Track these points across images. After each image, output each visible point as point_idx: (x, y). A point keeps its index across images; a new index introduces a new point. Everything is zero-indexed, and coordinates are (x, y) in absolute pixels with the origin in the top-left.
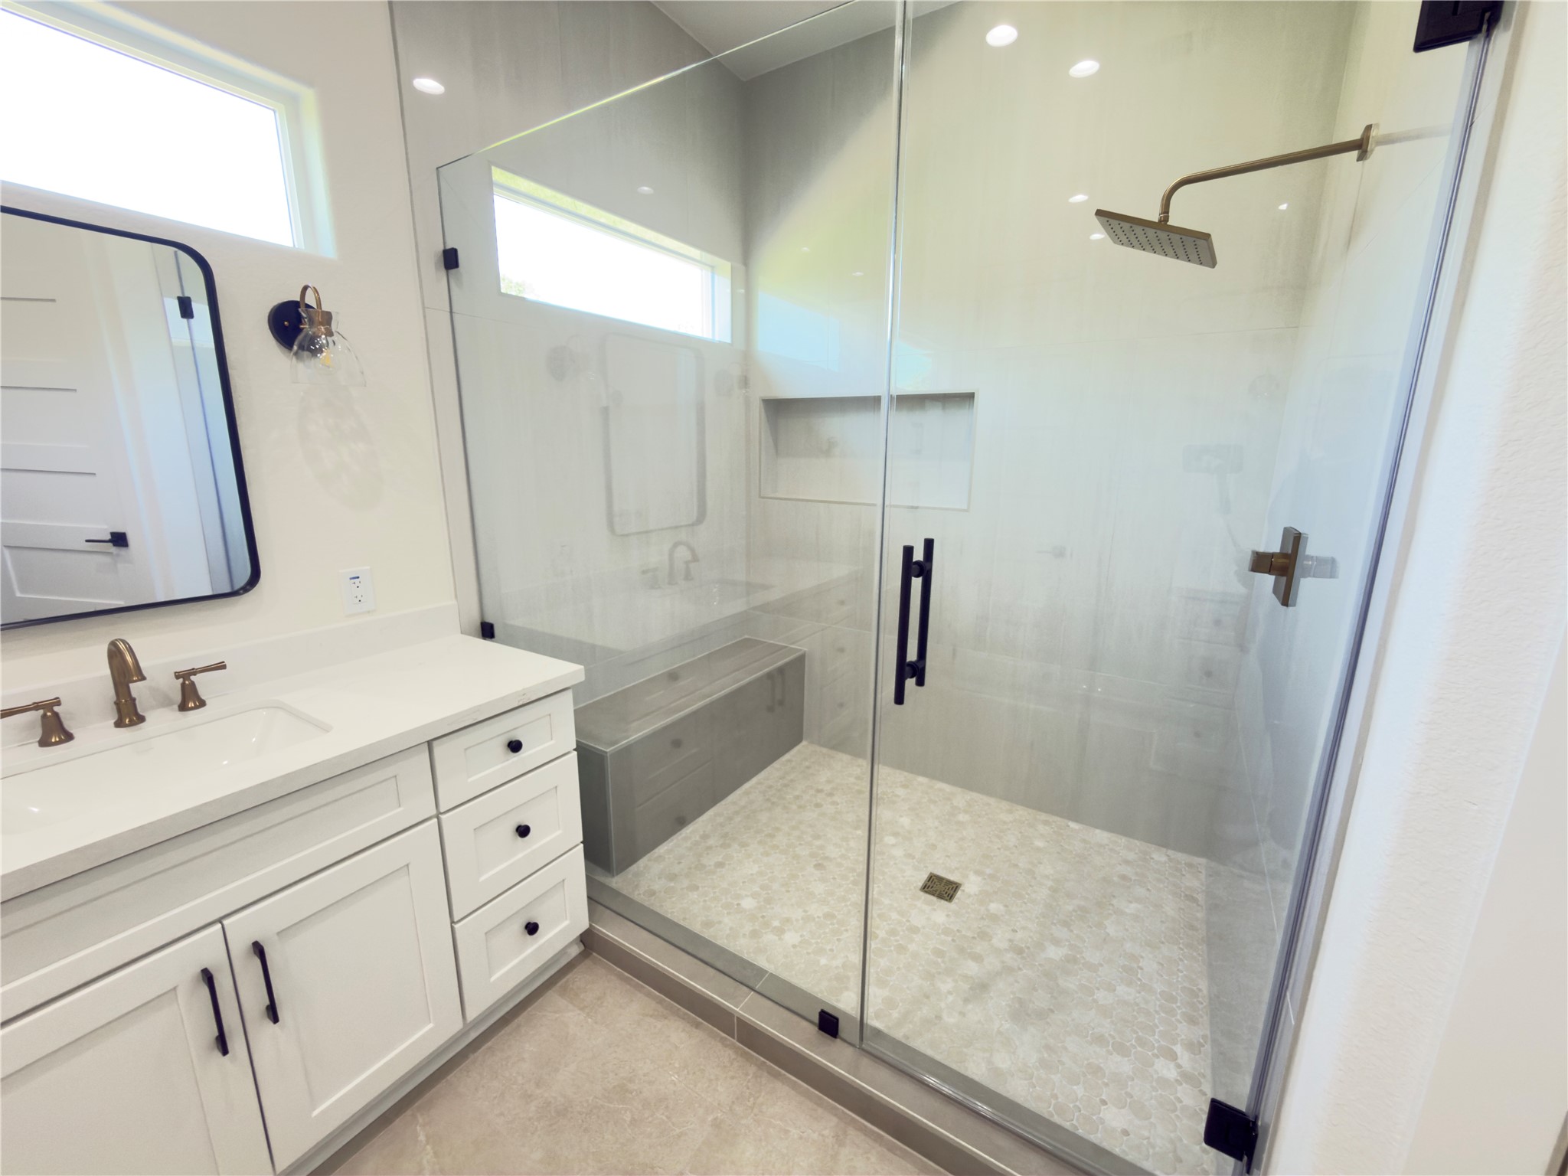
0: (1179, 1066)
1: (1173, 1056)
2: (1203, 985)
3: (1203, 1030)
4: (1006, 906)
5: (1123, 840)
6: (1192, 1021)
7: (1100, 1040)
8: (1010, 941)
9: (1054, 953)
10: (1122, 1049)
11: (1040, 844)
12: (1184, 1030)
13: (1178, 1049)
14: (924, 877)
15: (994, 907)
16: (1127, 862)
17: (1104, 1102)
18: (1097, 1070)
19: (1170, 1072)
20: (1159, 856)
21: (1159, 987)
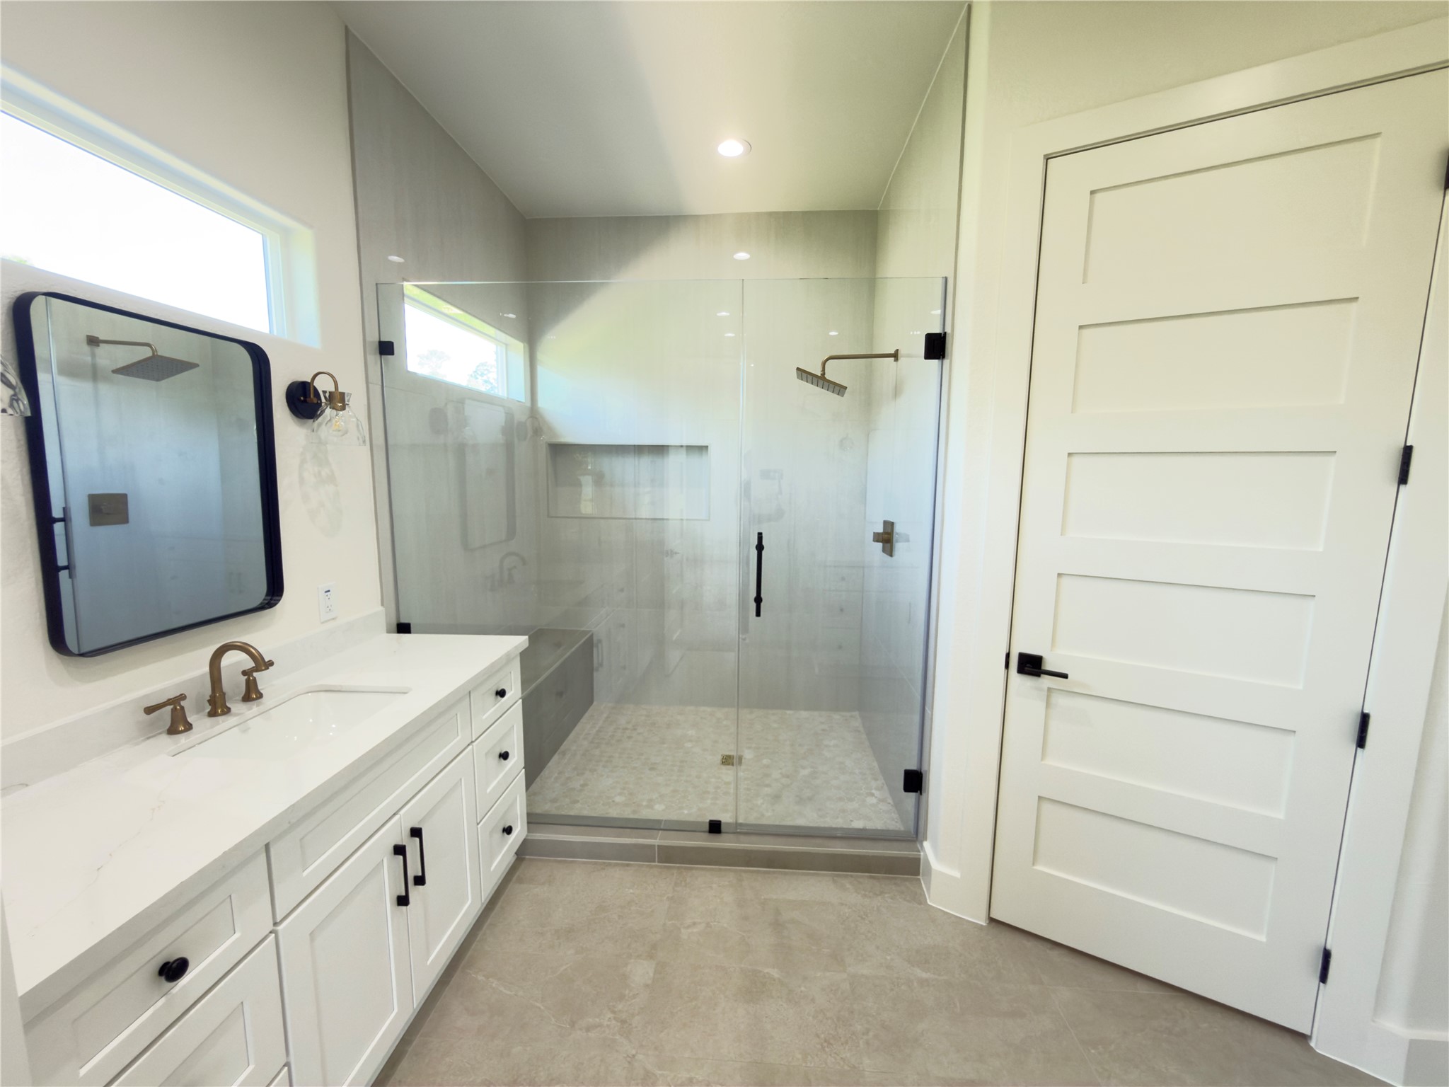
0: (876, 797)
1: (873, 795)
2: (875, 764)
3: (881, 781)
4: (770, 759)
5: (816, 713)
6: (876, 780)
7: (841, 799)
8: (781, 773)
9: (806, 772)
10: (851, 800)
11: (775, 725)
12: (874, 784)
13: (873, 791)
14: (720, 758)
15: (765, 761)
16: (823, 723)
17: (852, 821)
18: (843, 811)
19: (874, 801)
20: (836, 716)
21: (857, 771)
